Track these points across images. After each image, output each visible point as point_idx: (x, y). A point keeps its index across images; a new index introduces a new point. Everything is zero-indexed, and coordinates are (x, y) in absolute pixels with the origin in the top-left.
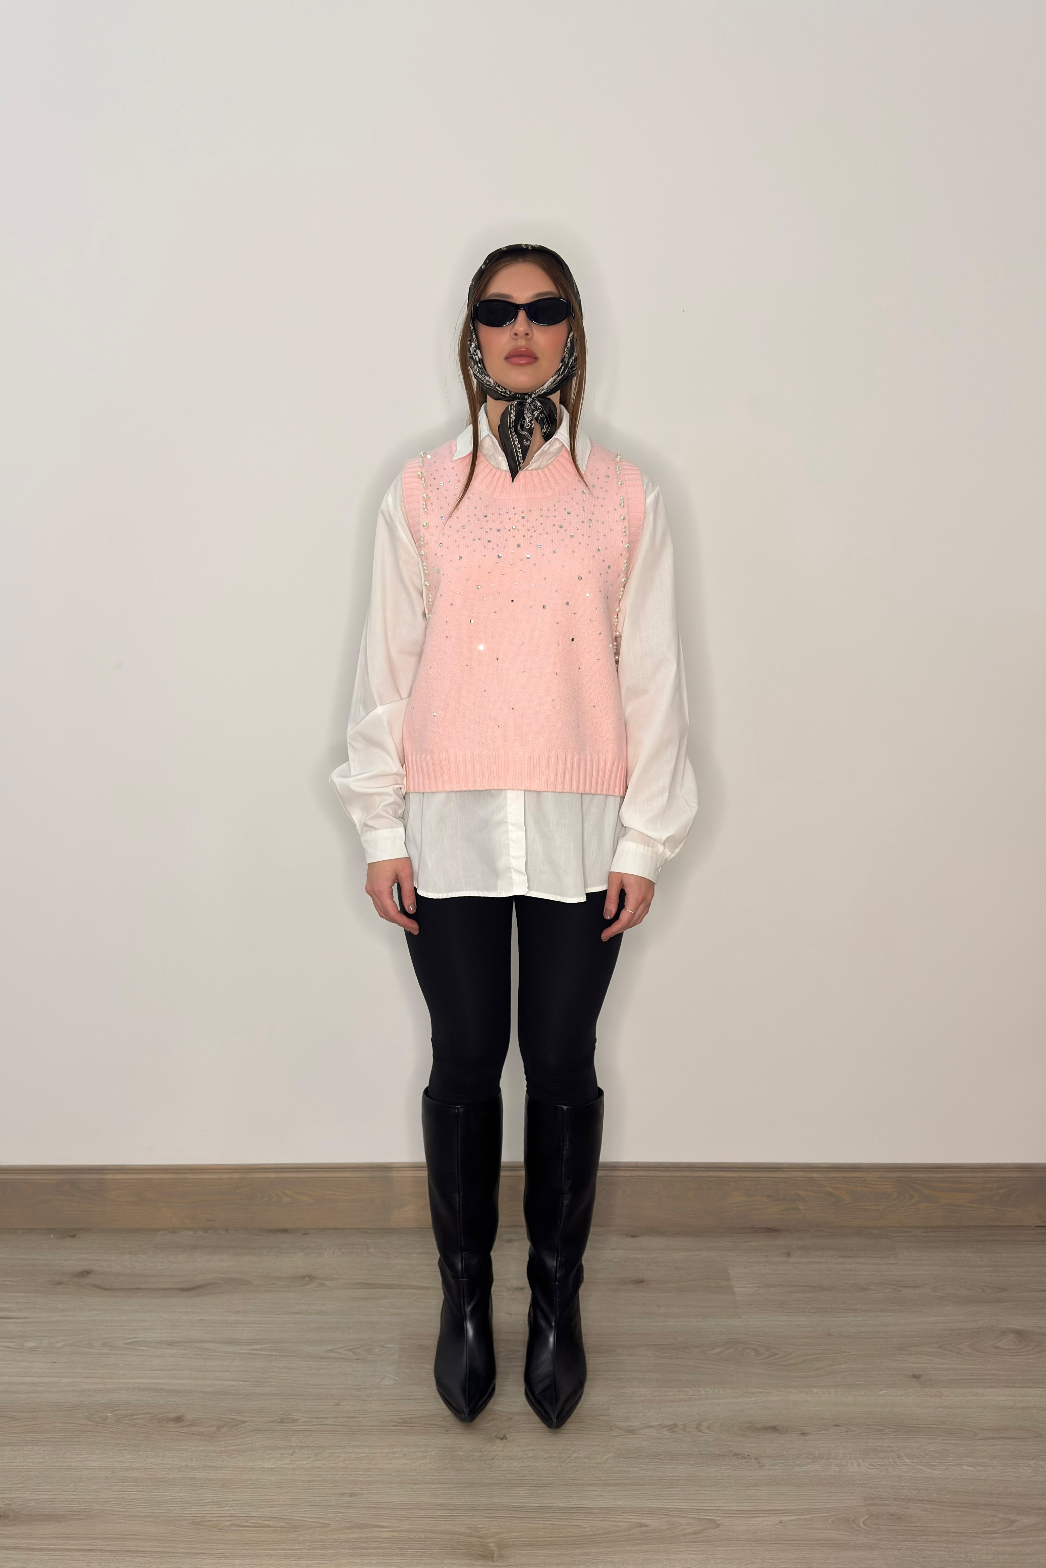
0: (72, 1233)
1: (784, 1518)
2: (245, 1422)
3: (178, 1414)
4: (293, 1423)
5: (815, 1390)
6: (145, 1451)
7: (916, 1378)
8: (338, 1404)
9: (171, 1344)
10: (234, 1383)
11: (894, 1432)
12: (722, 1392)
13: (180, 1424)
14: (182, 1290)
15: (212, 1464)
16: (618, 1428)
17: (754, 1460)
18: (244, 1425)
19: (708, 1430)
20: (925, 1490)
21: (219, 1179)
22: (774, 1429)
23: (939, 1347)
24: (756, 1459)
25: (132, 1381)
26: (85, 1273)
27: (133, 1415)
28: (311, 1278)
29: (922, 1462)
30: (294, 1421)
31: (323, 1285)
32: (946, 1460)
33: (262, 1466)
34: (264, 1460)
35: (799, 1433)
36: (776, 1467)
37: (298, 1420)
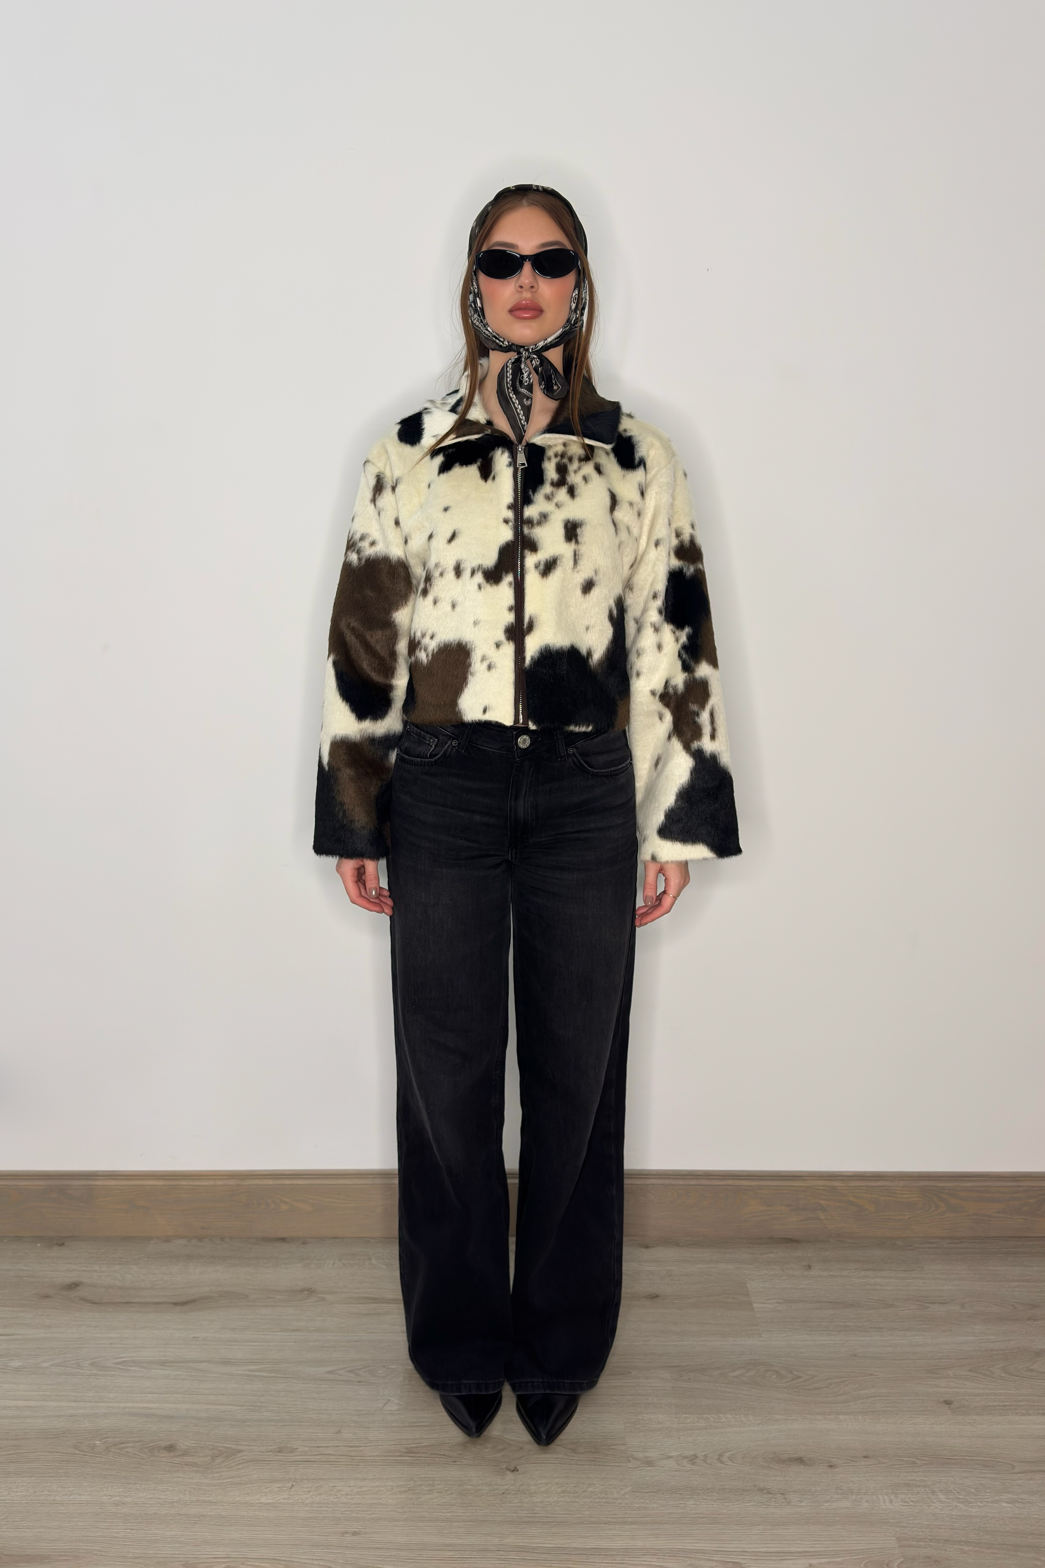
0: (60, 1242)
1: (814, 1562)
2: (240, 1451)
3: (169, 1443)
4: (291, 1452)
5: (841, 1417)
6: (135, 1484)
7: (948, 1404)
8: (339, 1432)
9: (163, 1364)
10: (229, 1408)
11: (927, 1464)
12: (744, 1419)
13: (171, 1454)
14: (176, 1304)
15: (206, 1499)
16: (636, 1459)
17: (780, 1495)
18: (239, 1455)
19: (730, 1461)
20: (962, 1530)
21: (214, 1186)
22: (800, 1460)
23: (971, 1370)
24: (783, 1494)
25: (122, 1405)
26: (74, 1286)
27: (123, 1443)
28: (311, 1291)
29: (959, 1498)
30: (293, 1450)
31: (323, 1299)
32: (983, 1496)
33: (259, 1502)
34: (262, 1494)
35: (827, 1464)
36: (804, 1504)
37: (296, 1449)
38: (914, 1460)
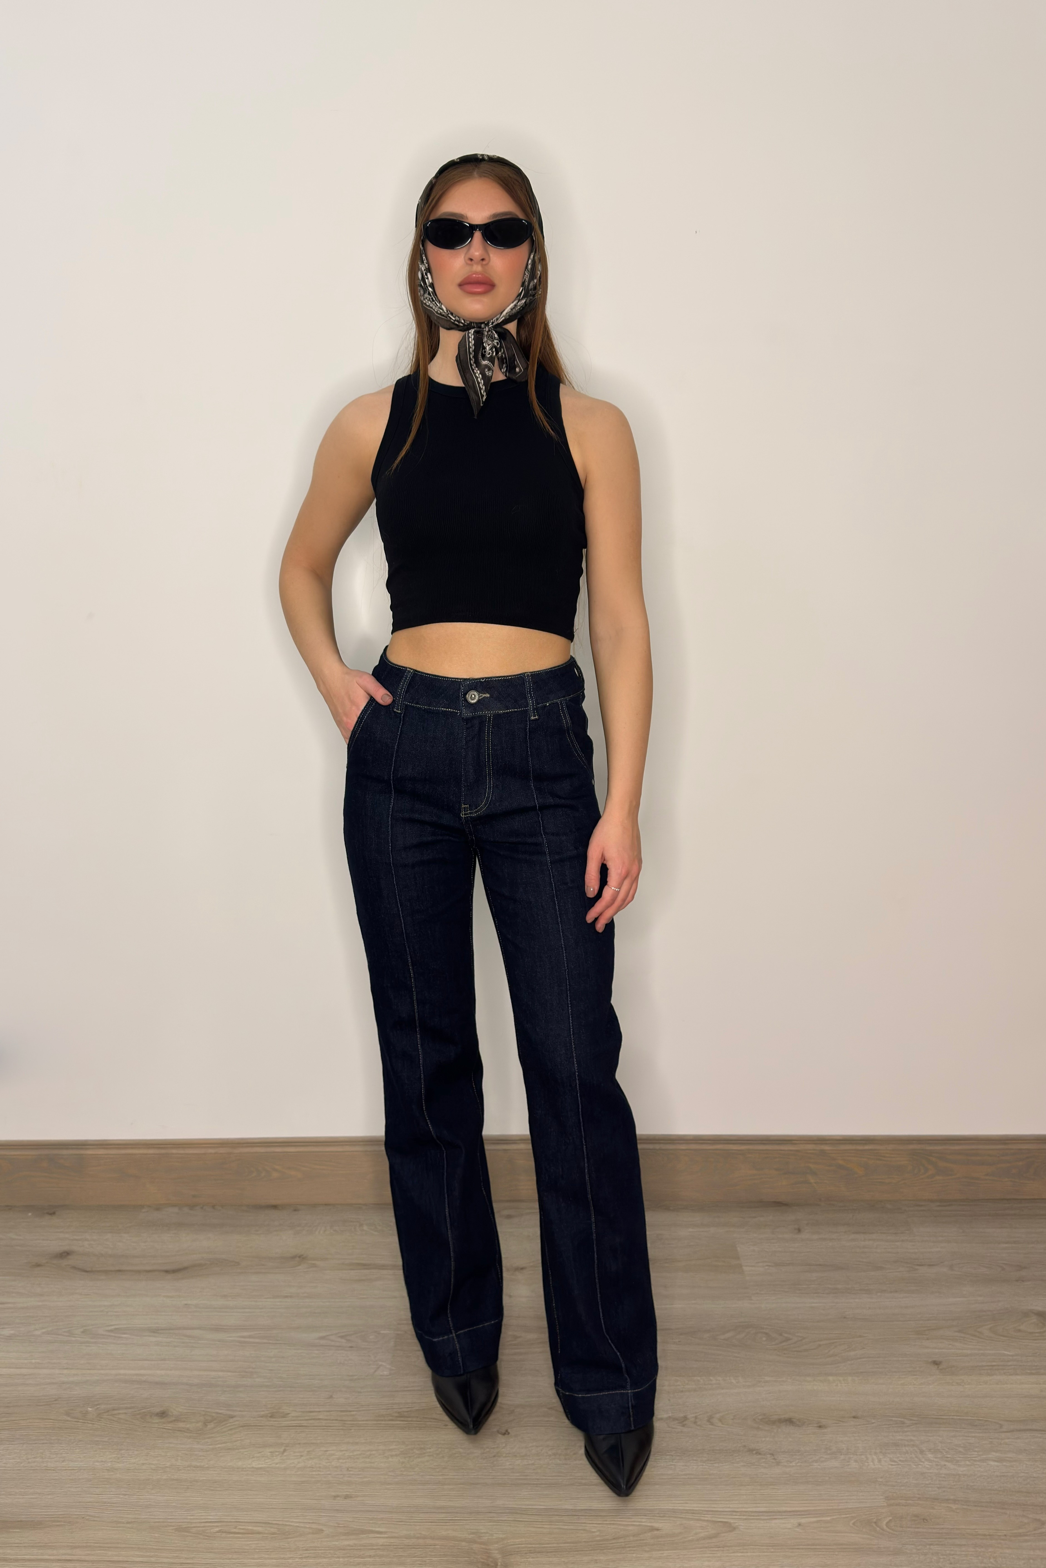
0: (51, 1211)
1: (803, 1521)
2: (232, 1417)
3: (162, 1409)
4: (283, 1417)
5: (831, 1378)
6: (127, 1450)
7: (937, 1364)
8: (331, 1397)
9: (155, 1331)
10: (221, 1374)
11: (916, 1424)
12: (734, 1381)
13: (163, 1420)
14: (167, 1271)
15: (198, 1464)
17: (769, 1456)
18: (231, 1420)
19: (720, 1423)
20: (950, 1488)
21: (205, 1154)
22: (790, 1421)
23: (959, 1331)
24: (772, 1455)
25: (114, 1372)
26: (65, 1254)
27: (114, 1410)
28: (301, 1258)
29: (948, 1457)
30: (285, 1415)
31: (315, 1266)
32: (970, 1455)
33: (251, 1466)
34: (253, 1459)
35: (816, 1425)
36: (794, 1464)
37: (289, 1414)
38: (902, 1420)
